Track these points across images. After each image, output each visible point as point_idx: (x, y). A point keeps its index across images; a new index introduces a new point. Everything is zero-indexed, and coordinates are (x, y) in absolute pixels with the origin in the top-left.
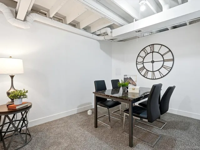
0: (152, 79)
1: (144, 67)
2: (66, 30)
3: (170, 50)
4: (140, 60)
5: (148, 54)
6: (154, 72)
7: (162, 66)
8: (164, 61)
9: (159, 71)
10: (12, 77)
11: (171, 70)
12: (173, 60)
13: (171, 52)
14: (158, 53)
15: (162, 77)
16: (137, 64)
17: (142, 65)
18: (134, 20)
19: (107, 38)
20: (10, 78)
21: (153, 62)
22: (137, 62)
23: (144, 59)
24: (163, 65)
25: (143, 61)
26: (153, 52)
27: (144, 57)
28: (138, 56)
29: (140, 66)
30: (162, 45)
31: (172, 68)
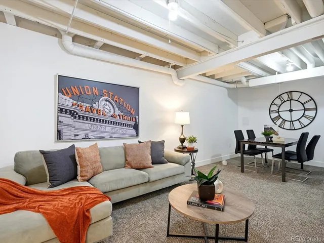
0: (290, 130)
1: (279, 117)
2: (208, 83)
3: (312, 99)
4: (274, 108)
5: (285, 101)
6: (293, 122)
7: (303, 116)
8: (305, 110)
9: (299, 121)
10: (182, 126)
11: (313, 119)
12: (316, 109)
13: (314, 101)
14: (297, 101)
15: (302, 128)
16: (270, 113)
17: (277, 114)
18: (277, 73)
19: (239, 86)
20: (181, 127)
21: (291, 111)
22: (270, 110)
23: (279, 107)
24: (304, 114)
25: (278, 110)
26: (291, 100)
27: (280, 105)
28: (272, 104)
29: (274, 115)
30: (302, 93)
31: (314, 118)
